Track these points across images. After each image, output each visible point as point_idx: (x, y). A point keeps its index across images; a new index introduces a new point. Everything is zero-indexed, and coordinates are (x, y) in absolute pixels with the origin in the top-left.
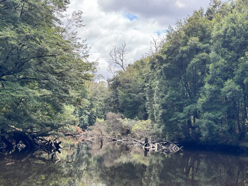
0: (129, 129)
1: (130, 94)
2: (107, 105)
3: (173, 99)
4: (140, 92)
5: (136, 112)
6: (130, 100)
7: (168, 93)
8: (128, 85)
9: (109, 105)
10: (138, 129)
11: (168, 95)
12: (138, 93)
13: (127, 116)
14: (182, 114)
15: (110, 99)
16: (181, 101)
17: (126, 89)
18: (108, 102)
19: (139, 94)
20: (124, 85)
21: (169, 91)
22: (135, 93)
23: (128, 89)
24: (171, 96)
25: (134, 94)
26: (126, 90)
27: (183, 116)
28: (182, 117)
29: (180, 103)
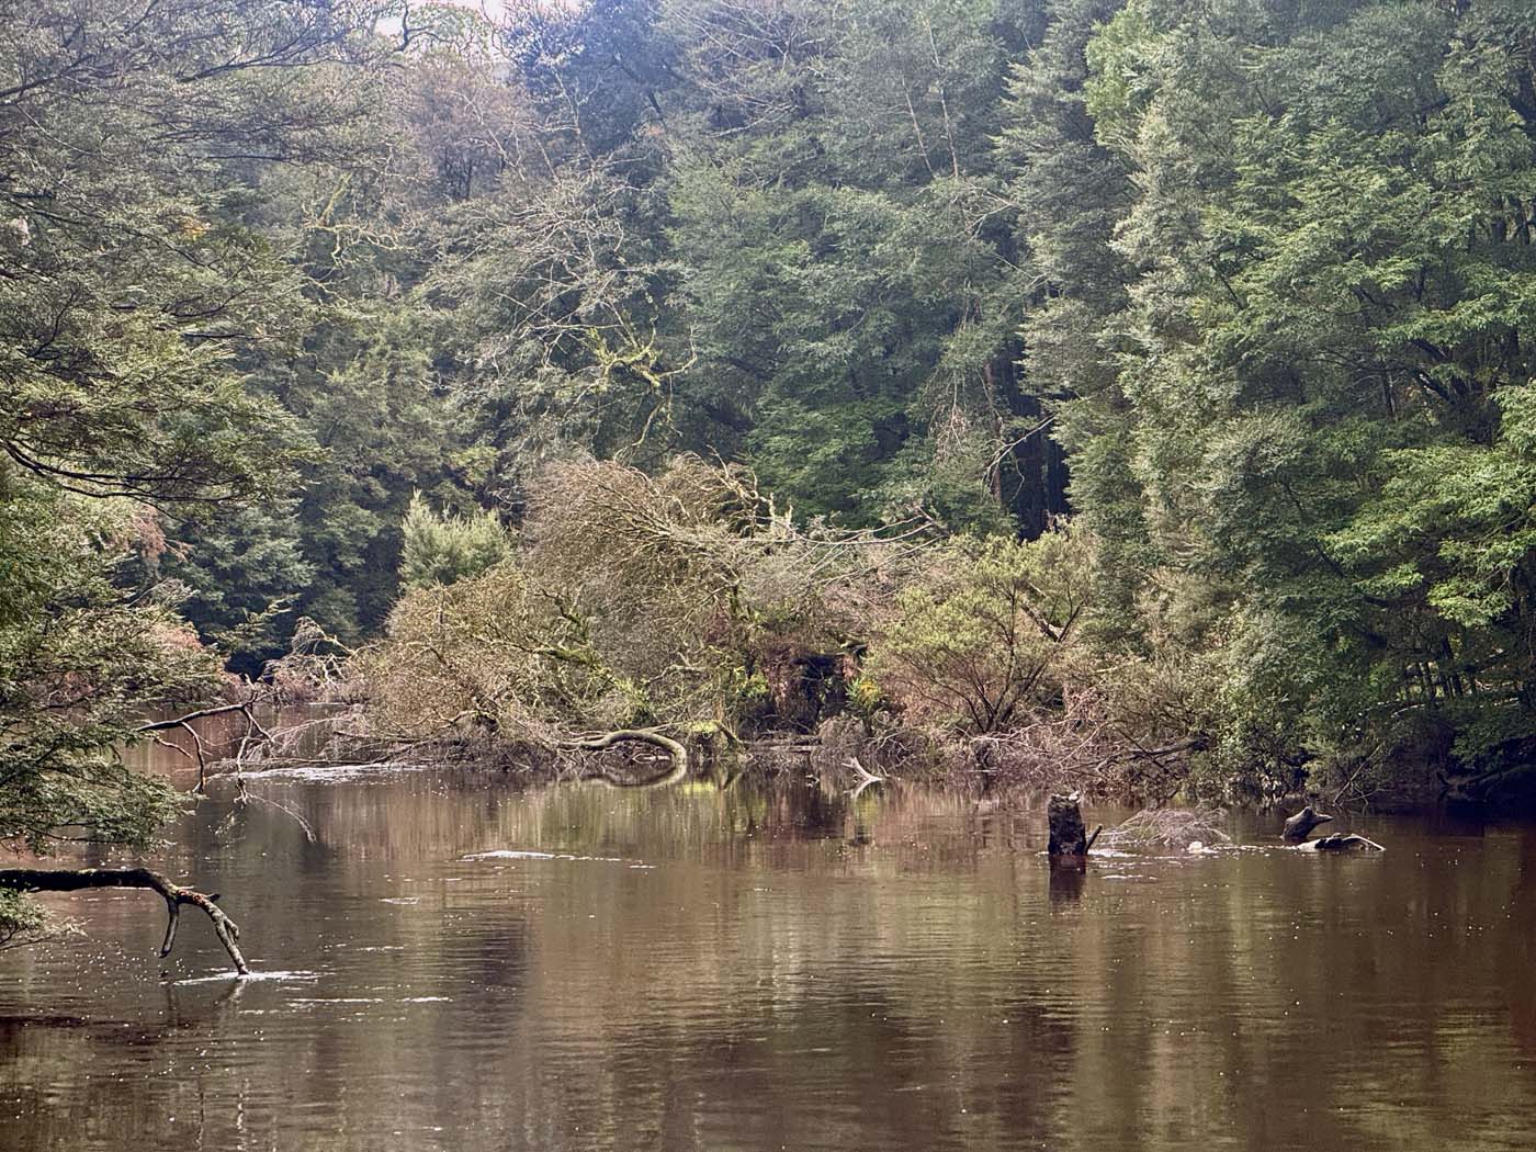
0: (822, 648)
1: (813, 191)
2: (536, 361)
3: (1371, 273)
4: (941, 162)
5: (901, 418)
6: (818, 270)
7: (1300, 206)
8: (783, 79)
9: (556, 358)
10: (945, 648)
11: (1303, 232)
12: (919, 175)
13: (797, 478)
14: (1484, 475)
15: (560, 272)
16: (1471, 297)
17: (756, 133)
18: (537, 320)
19: (929, 196)
20: (734, 86)
21: (1314, 173)
22: (877, 184)
23: (791, 140)
24: (1346, 248)
25: (868, 198)
26: (760, 145)
27: (1505, 493)
28: (1491, 506)
29: (1457, 326)
